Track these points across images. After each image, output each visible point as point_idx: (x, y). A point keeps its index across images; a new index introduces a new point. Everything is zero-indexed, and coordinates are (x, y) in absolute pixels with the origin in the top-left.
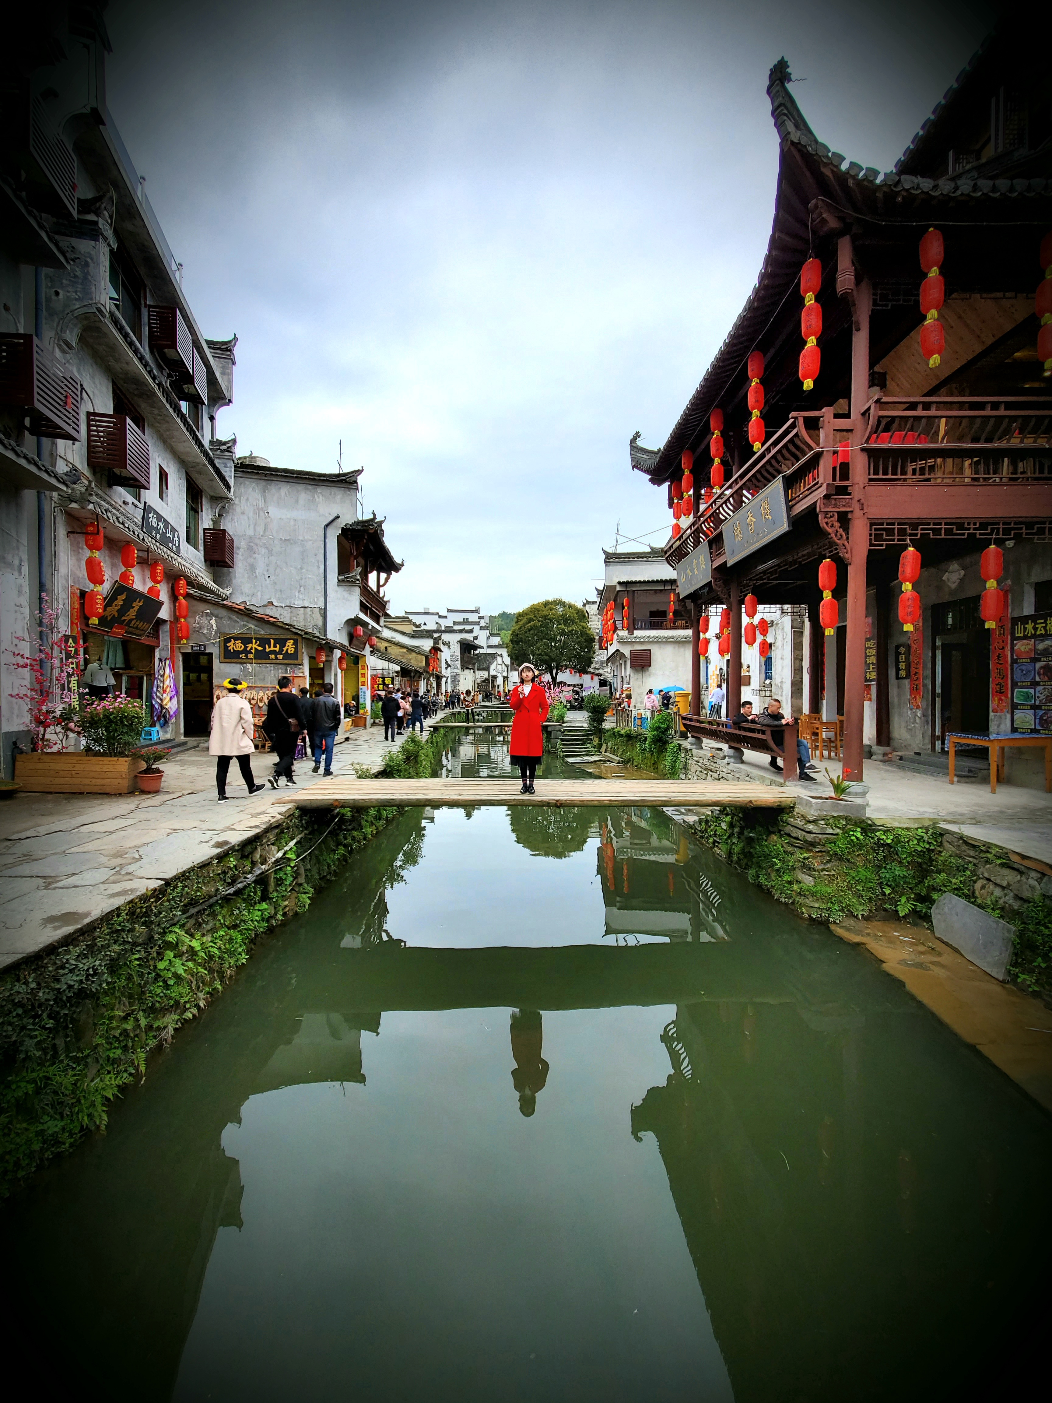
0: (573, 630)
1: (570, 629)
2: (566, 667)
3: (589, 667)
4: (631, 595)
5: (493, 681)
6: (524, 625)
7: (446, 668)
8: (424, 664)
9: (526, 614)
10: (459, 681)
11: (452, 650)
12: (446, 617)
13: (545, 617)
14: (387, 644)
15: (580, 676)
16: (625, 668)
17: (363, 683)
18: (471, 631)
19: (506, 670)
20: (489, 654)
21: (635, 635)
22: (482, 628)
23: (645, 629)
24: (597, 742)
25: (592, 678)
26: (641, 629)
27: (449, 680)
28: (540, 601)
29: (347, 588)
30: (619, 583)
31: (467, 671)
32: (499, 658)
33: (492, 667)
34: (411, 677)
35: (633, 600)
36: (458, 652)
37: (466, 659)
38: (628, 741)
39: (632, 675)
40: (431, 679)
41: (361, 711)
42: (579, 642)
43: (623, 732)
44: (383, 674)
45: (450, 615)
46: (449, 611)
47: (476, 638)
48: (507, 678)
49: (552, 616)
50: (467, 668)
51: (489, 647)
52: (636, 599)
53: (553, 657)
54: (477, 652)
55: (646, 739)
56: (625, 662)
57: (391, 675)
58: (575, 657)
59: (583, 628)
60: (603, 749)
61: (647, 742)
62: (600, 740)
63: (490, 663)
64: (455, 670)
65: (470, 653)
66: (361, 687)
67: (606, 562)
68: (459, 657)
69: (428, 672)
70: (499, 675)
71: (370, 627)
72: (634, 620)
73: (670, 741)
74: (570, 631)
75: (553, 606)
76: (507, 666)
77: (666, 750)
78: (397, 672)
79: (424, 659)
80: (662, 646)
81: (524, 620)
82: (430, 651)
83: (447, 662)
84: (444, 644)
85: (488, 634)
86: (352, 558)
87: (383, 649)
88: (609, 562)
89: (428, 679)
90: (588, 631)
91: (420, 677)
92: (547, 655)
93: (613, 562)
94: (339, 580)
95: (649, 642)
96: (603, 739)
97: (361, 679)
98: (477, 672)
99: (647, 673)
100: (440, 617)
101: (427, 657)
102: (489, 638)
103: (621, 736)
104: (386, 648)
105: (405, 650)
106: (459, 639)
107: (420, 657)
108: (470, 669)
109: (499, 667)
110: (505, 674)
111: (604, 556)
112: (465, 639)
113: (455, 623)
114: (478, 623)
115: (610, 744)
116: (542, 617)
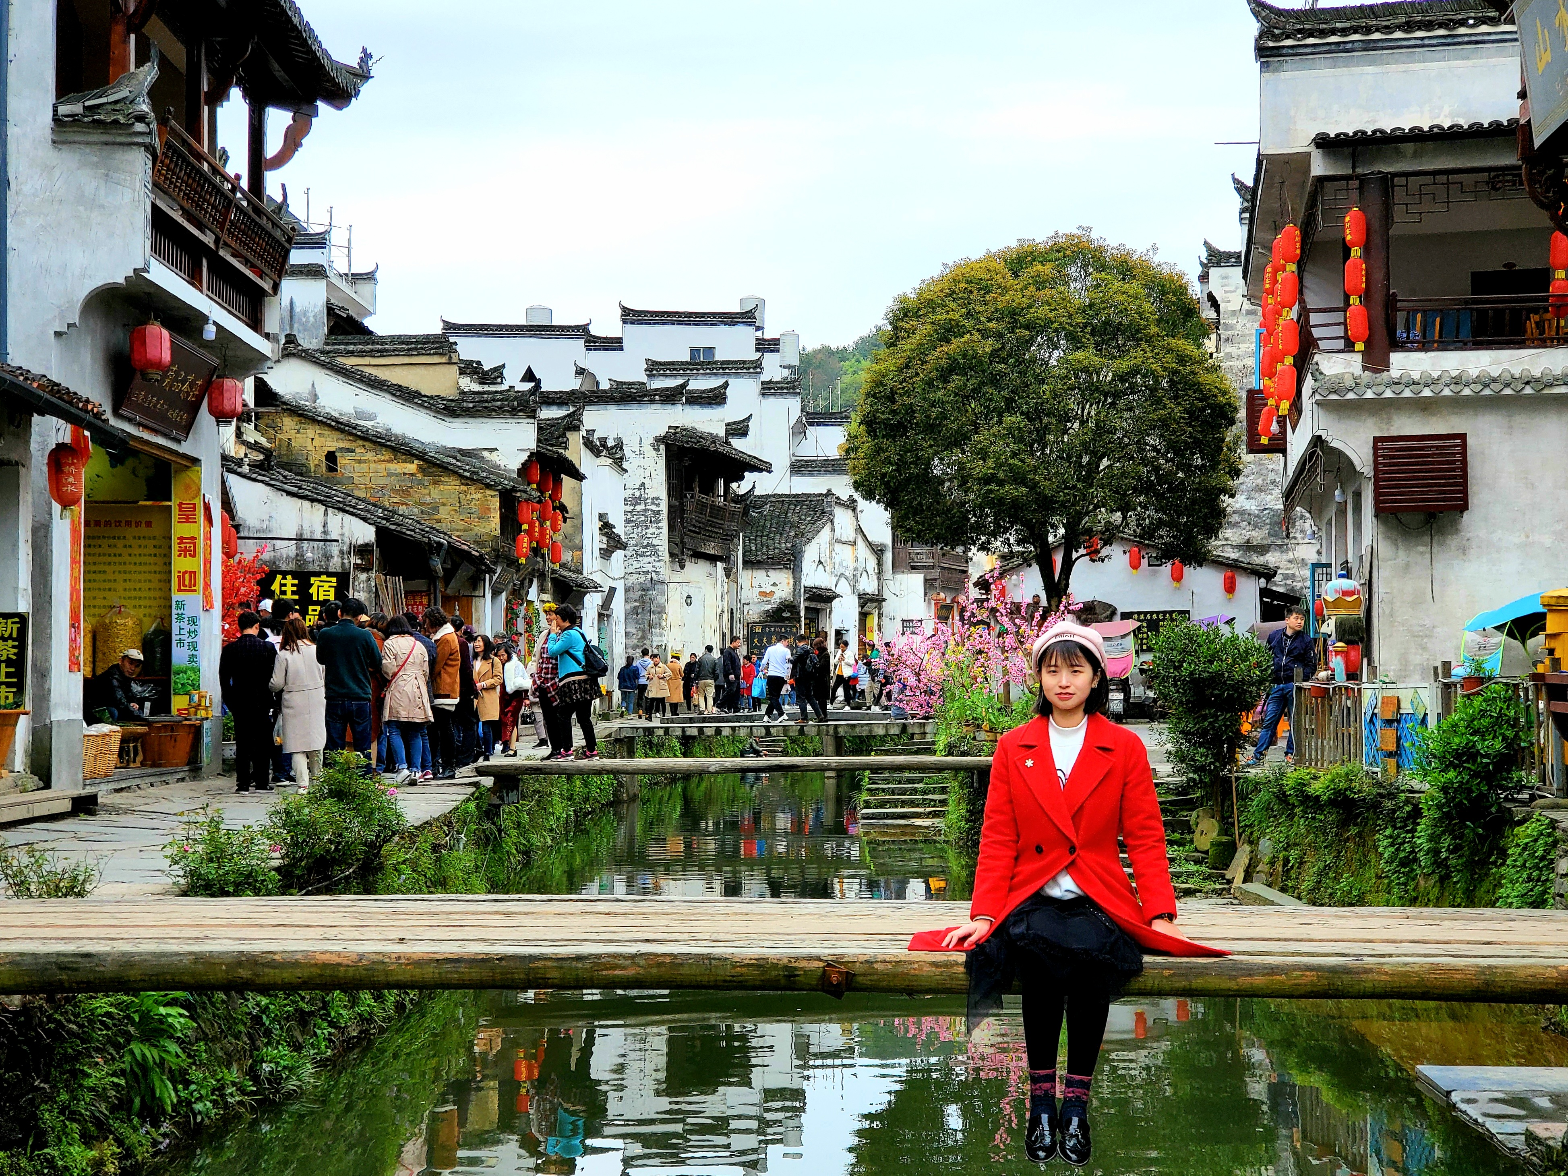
0: (1135, 371)
1: (1124, 365)
2: (1110, 536)
3: (1212, 531)
4: (1374, 195)
5: (814, 615)
6: (921, 353)
7: (606, 554)
8: (494, 524)
9: (931, 305)
10: (662, 610)
11: (634, 478)
12: (614, 344)
13: (1013, 316)
14: (332, 442)
15: (1177, 577)
16: (1358, 526)
17: (188, 582)
18: (716, 398)
19: (872, 563)
20: (799, 500)
21: (1395, 373)
22: (769, 389)
23: (1444, 345)
24: (1213, 835)
25: (1230, 588)
26: (1425, 346)
27: (618, 606)
28: (996, 247)
29: (93, 155)
30: (1323, 142)
31: (696, 571)
32: (842, 516)
33: (811, 553)
34: (430, 576)
35: (1387, 218)
36: (658, 488)
37: (691, 515)
38: (1343, 824)
39: (1385, 549)
40: (533, 593)
41: (178, 703)
42: (1164, 423)
43: (1316, 788)
44: (299, 556)
45: (634, 334)
46: (630, 316)
47: (740, 429)
48: (878, 600)
49: (1043, 312)
50: (698, 555)
51: (800, 467)
52: (1398, 214)
53: (1047, 487)
54: (741, 488)
55: (1416, 813)
56: (1358, 495)
57: (335, 564)
58: (1146, 488)
59: (1182, 360)
60: (1236, 870)
61: (1423, 827)
62: (1226, 827)
63: (803, 536)
64: (646, 563)
65: (709, 488)
66: (176, 596)
67: (1262, 52)
68: (664, 507)
69: (512, 563)
70: (843, 588)
71: (210, 333)
72: (1391, 304)
73: (1519, 813)
74: (1122, 378)
75: (1047, 270)
76: (878, 551)
77: (1503, 854)
78: (363, 550)
79: (496, 503)
80: (1521, 420)
81: (924, 330)
82: (524, 470)
83: (606, 527)
84: (595, 448)
85: (796, 413)
86: (119, 29)
87: (316, 459)
88: (1276, 52)
89: (518, 594)
90: (1205, 378)
91: (475, 582)
92: (1019, 478)
93: (1294, 52)
94: (57, 120)
95: (1458, 404)
96: (1239, 820)
97: (180, 564)
98: (745, 577)
99: (1453, 542)
100: (595, 343)
101: (508, 500)
102: (799, 431)
103: (1311, 802)
104: (331, 457)
105: (412, 467)
106: (662, 431)
107: (476, 495)
108: (713, 559)
109: (844, 554)
110: (869, 586)
111: (1253, 27)
112: (690, 434)
113: (654, 368)
114: (752, 368)
115: (1266, 846)
116: (998, 315)
